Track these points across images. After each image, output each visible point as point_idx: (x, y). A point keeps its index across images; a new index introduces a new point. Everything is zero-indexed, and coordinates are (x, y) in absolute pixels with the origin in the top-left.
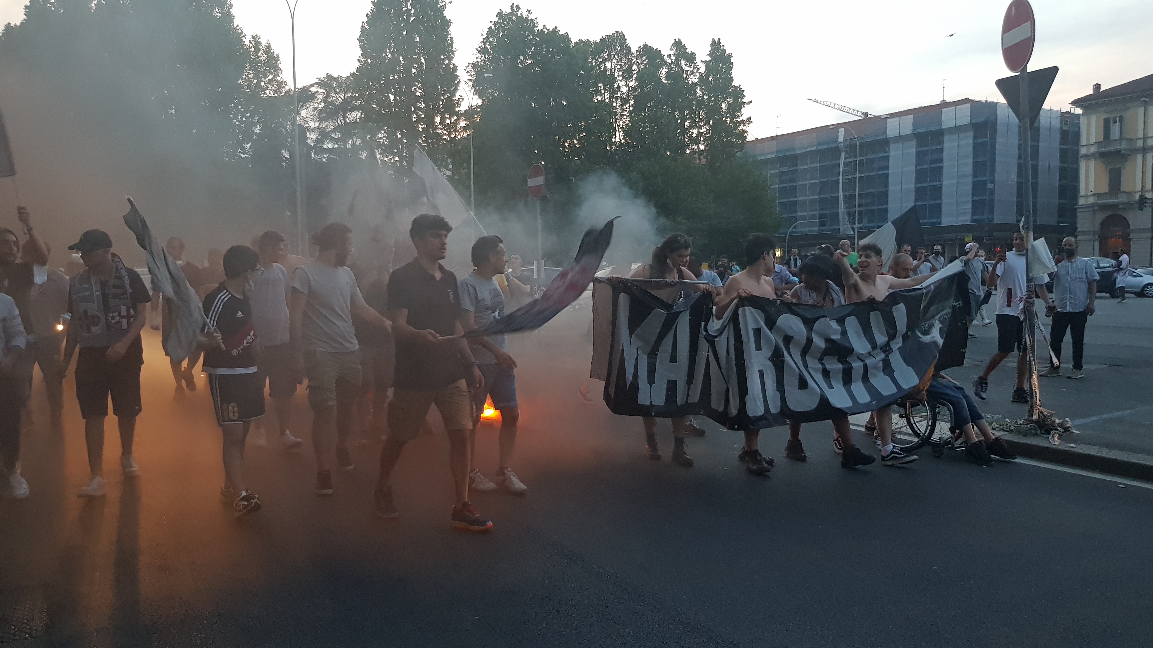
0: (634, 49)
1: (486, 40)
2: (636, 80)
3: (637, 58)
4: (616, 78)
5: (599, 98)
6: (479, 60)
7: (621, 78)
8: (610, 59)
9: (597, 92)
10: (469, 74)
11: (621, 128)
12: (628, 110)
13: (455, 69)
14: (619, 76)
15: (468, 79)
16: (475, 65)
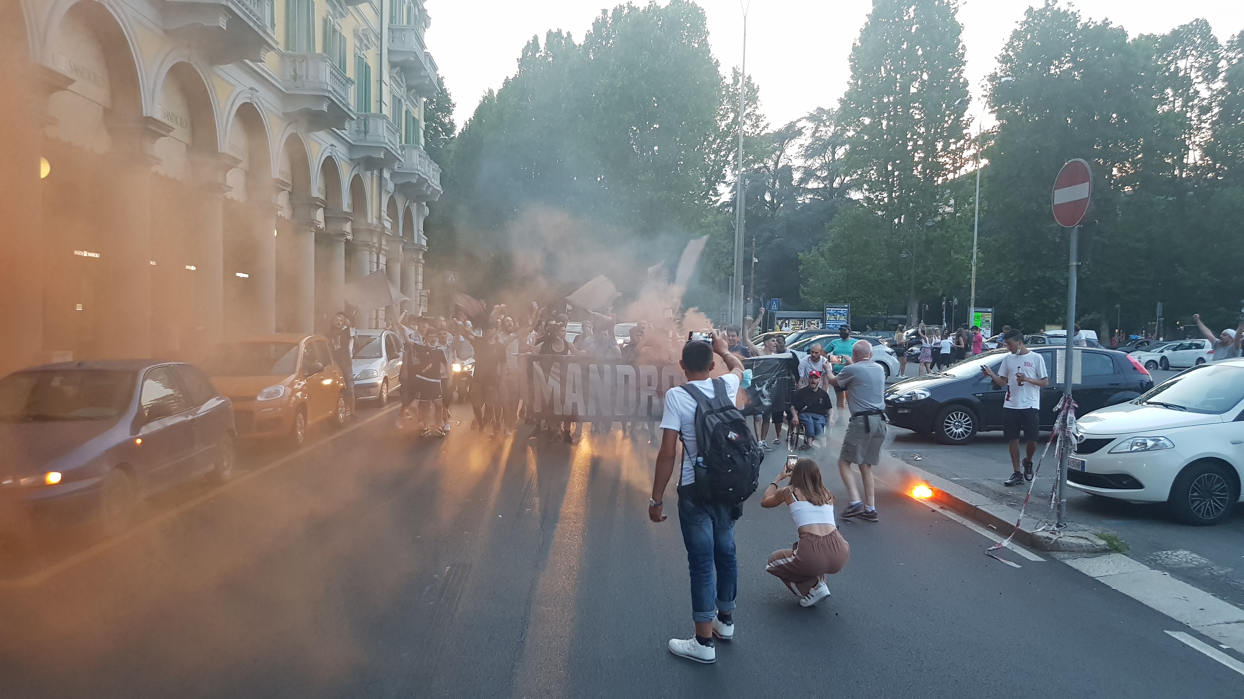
0: (1223, 40)
1: (1010, 45)
2: (1224, 80)
3: (1227, 51)
4: (1192, 80)
5: (1166, 108)
6: (998, 71)
7: (1200, 79)
8: (1184, 55)
9: (1163, 100)
10: (985, 88)
11: (1197, 145)
12: (1210, 121)
13: (966, 84)
14: (1197, 77)
15: (983, 96)
16: (993, 78)
